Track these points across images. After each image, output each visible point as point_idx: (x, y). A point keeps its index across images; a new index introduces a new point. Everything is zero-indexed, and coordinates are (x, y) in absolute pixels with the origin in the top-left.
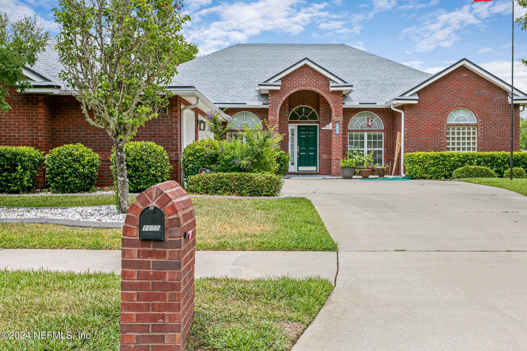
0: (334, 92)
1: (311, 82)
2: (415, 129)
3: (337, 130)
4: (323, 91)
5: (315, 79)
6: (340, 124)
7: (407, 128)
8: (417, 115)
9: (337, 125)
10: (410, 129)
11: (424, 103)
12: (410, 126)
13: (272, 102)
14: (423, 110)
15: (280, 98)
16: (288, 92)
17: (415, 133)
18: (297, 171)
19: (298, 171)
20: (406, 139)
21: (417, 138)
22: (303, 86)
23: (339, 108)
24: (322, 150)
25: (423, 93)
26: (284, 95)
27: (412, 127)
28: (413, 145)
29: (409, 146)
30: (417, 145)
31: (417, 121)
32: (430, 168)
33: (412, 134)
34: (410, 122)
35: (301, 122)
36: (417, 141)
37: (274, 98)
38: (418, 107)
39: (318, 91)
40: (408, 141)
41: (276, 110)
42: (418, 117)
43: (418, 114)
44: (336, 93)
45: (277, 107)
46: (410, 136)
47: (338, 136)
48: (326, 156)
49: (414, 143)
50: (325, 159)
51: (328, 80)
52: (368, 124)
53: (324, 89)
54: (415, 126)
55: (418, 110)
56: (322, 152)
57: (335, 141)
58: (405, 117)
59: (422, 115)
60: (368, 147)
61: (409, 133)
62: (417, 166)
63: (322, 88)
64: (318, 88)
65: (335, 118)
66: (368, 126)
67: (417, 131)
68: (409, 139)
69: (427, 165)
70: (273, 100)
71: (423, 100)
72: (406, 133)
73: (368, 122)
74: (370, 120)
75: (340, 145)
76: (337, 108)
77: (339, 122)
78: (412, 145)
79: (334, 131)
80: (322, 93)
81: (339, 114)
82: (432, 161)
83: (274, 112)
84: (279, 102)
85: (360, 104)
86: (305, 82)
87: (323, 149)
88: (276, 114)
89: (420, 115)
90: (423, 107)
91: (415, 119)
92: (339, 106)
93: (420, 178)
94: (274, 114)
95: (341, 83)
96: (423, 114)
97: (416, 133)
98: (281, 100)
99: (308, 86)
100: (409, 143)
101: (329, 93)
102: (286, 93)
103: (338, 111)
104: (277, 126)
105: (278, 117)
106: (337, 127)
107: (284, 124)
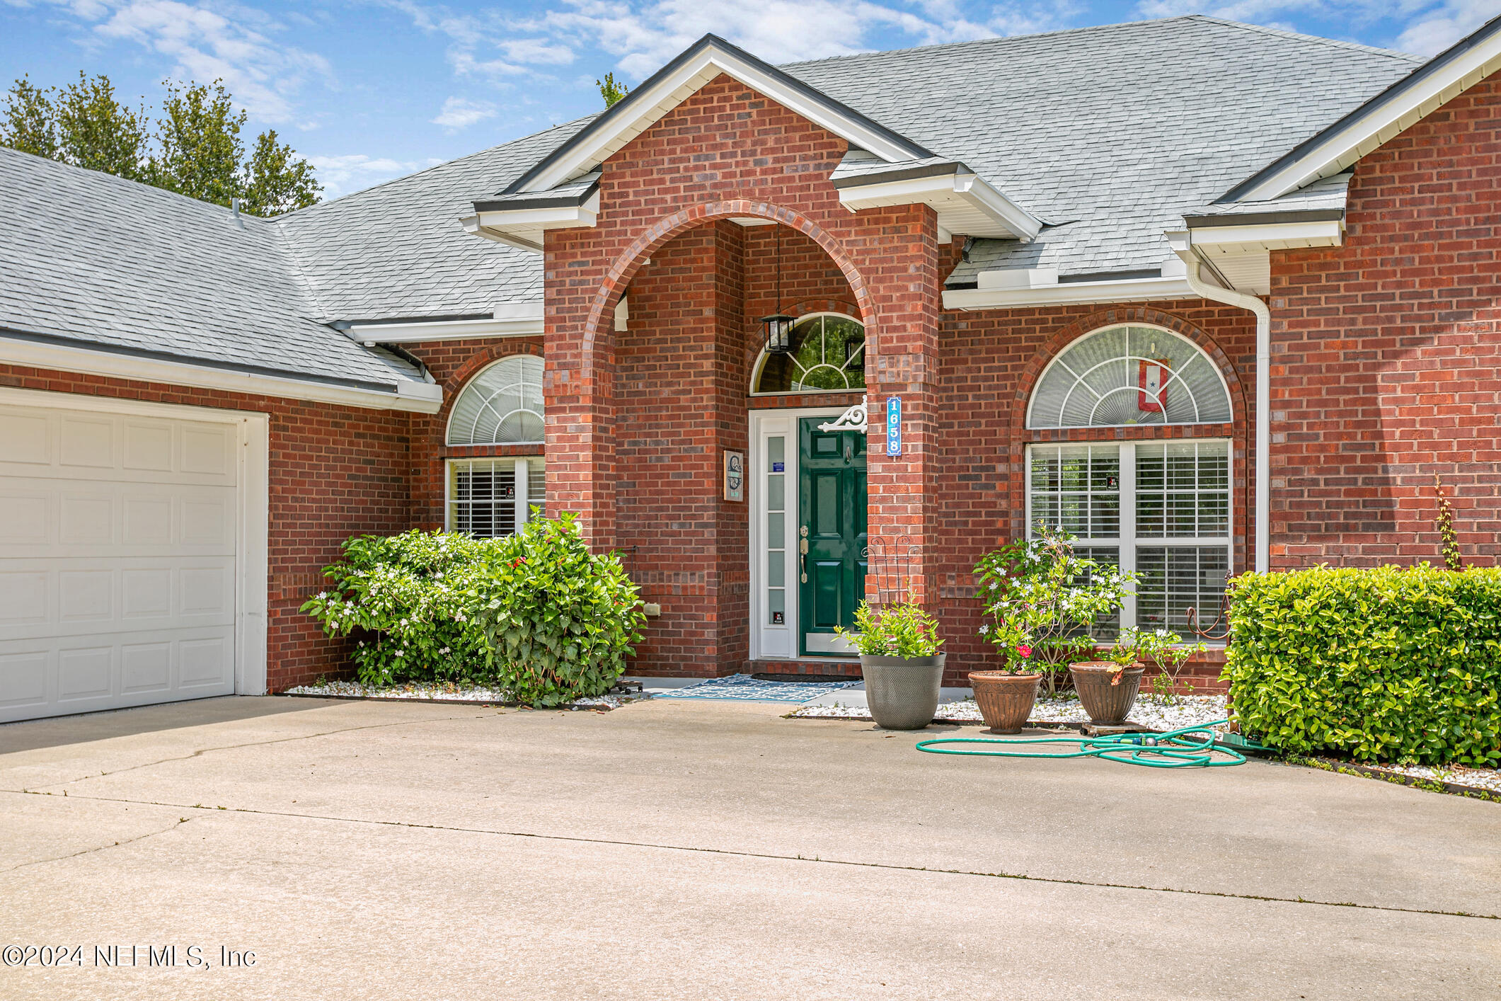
0: (874, 218)
1: (750, 173)
2: (1341, 414)
3: (893, 432)
4: (812, 217)
5: (773, 151)
6: (909, 397)
7: (1285, 405)
8: (1360, 318)
9: (894, 405)
10: (1304, 415)
11: (1406, 238)
12: (1308, 392)
13: (559, 292)
14: (1399, 285)
15: (599, 272)
16: (636, 233)
17: (1340, 436)
19: (803, 651)
20: (1280, 483)
21: (1358, 470)
22: (714, 198)
23: (901, 308)
25: (1396, 168)
26: (619, 252)
27: (1323, 403)
28: (1330, 516)
29: (1302, 528)
30: (1355, 515)
31: (1356, 356)
32: (1377, 687)
33: (1322, 448)
34: (1309, 370)
36: (1360, 493)
37: (570, 274)
38: (1360, 264)
39: (790, 217)
40: (1291, 494)
41: (581, 336)
42: (1361, 333)
43: (1361, 310)
44: (887, 220)
45: (585, 318)
46: (1305, 460)
47: (897, 469)
49: (1339, 505)
51: (838, 149)
52: (1142, 396)
53: (822, 206)
54: (1346, 391)
55: (1361, 287)
57: (883, 500)
58: (1273, 338)
59: (1390, 320)
60: (1141, 531)
61: (1301, 437)
62: (1282, 673)
63: (808, 197)
64: (787, 199)
65: (883, 364)
66: (1143, 405)
67: (1358, 425)
68: (1302, 482)
69: (1353, 666)
70: (562, 283)
71: (1396, 215)
72: (1280, 438)
73: (1143, 386)
74: (1153, 375)
75: (908, 520)
76: (892, 309)
77: (902, 386)
78: (1320, 516)
79: (878, 439)
80: (809, 228)
81: (900, 339)
82: (1389, 638)
83: (570, 347)
84: (595, 291)
85: (1062, 279)
86: (719, 175)
88: (579, 355)
89: (1377, 320)
90: (1398, 262)
91: (1344, 345)
92: (902, 297)
93: (1305, 754)
94: (569, 359)
95: (896, 158)
96: (1399, 308)
97: (1353, 436)
98: (600, 282)
99: (731, 196)
100: (1300, 505)
101: (848, 224)
102: (628, 242)
103: (896, 323)
104: (585, 419)
105: (587, 372)
106: (893, 419)
107: (693, 412)
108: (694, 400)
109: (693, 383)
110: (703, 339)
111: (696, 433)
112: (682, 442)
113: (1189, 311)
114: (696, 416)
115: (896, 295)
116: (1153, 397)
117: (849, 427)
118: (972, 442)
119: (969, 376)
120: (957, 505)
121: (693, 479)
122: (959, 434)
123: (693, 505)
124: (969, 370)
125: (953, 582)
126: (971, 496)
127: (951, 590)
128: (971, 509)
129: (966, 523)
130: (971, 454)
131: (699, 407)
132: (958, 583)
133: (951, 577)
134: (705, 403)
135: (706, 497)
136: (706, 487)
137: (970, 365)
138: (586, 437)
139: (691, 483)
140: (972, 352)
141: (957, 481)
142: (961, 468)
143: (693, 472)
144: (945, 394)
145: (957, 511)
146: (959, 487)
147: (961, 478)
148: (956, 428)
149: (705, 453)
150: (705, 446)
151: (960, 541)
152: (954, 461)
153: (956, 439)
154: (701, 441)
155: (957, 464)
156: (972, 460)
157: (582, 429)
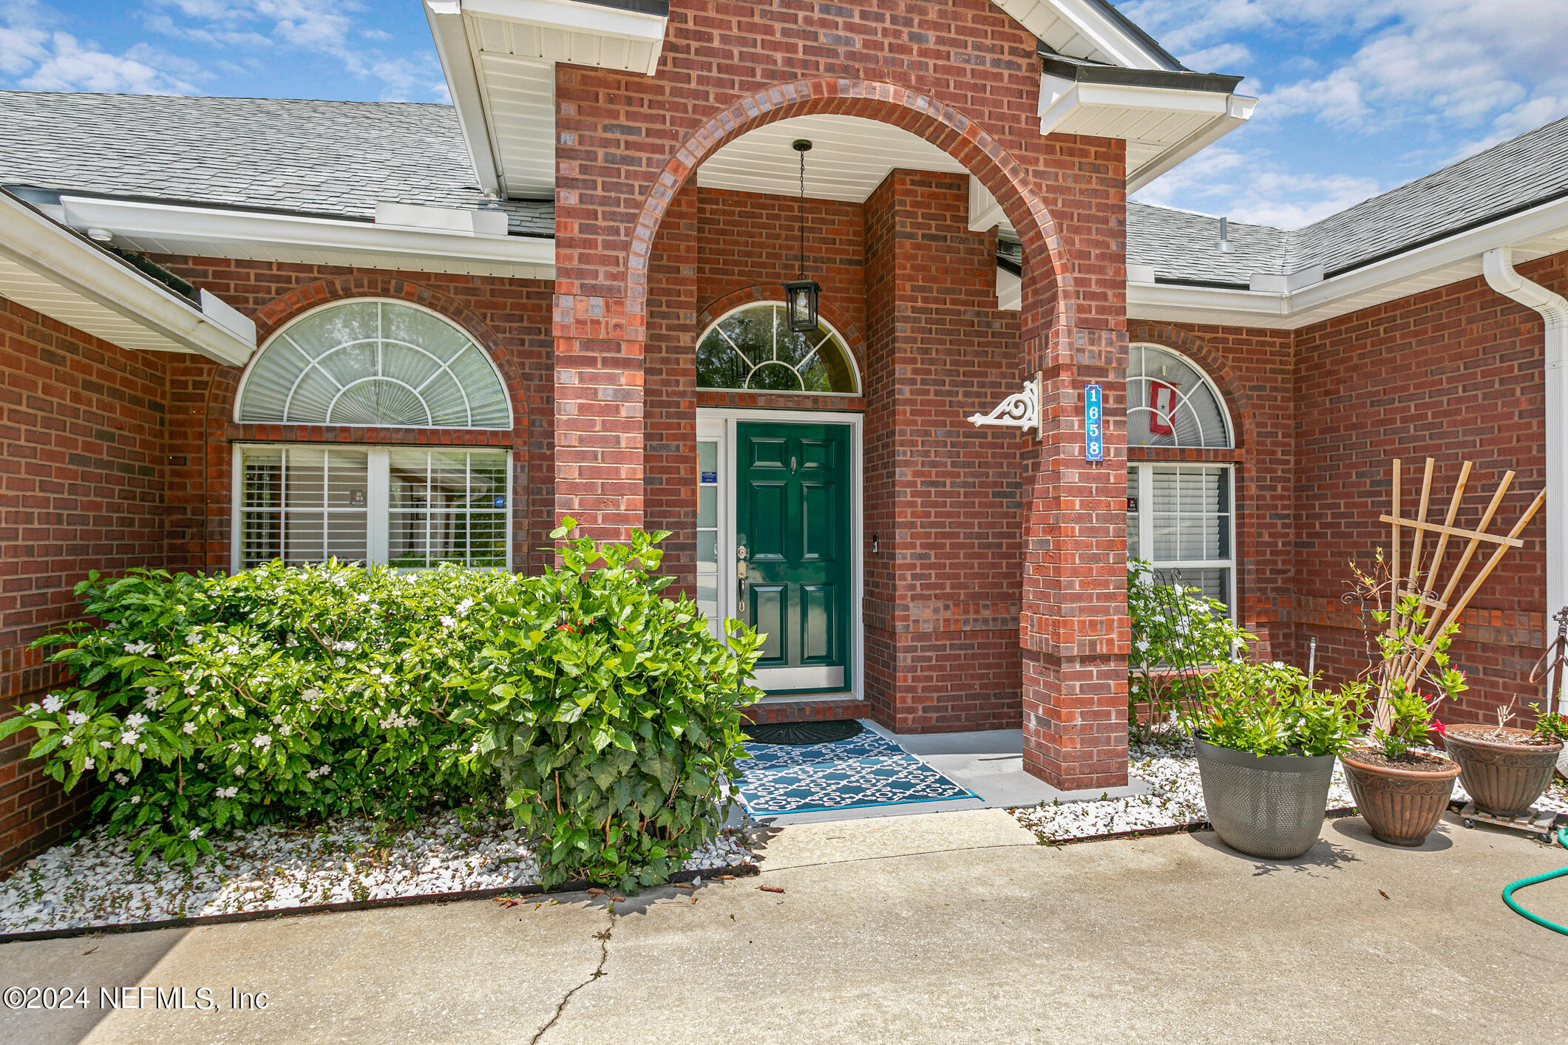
0: (1066, 143)
1: (904, 49)
3: (1093, 430)
4: (990, 129)
5: (935, 26)
9: (1093, 392)
13: (584, 169)
15: (660, 149)
16: (725, 99)
22: (849, 72)
23: (1101, 270)
24: (908, 574)
26: (695, 124)
35: (761, 401)
37: (606, 143)
39: (959, 124)
41: (626, 246)
44: (1084, 153)
45: (633, 218)
47: (1097, 478)
48: (936, 611)
50: (928, 628)
51: (1023, 45)
52: (1154, 416)
53: (1002, 117)
56: (913, 587)
57: (1079, 519)
60: (1158, 552)
63: (983, 102)
64: (954, 97)
65: (1080, 340)
66: (1155, 428)
70: (592, 156)
73: (1154, 404)
74: (1163, 397)
75: (1111, 546)
76: (1090, 269)
77: (1102, 372)
79: (1074, 438)
80: (988, 142)
81: (1101, 310)
83: (604, 261)
84: (652, 177)
86: (857, 41)
87: (913, 567)
88: (622, 276)
94: (601, 280)
98: (663, 166)
99: (876, 75)
101: (1036, 148)
102: (711, 112)
104: (632, 380)
105: (636, 304)
106: (1093, 413)
107: (664, 398)
108: (667, 383)
109: (665, 361)
110: (681, 305)
111: (669, 426)
112: (649, 437)
113: (1208, 336)
114: (668, 404)
115: (1095, 252)
116: (1163, 419)
117: (1007, 421)
118: (1006, 456)
119: (1004, 381)
120: (992, 525)
121: (664, 486)
122: (994, 446)
123: (664, 520)
125: (988, 612)
126: (1006, 515)
127: (985, 621)
128: (1005, 530)
129: (1000, 546)
130: (1005, 469)
131: (674, 393)
132: (994, 612)
133: (986, 607)
134: (681, 388)
135: (682, 510)
136: (683, 496)
137: (1004, 369)
138: (634, 409)
139: (662, 491)
141: (990, 498)
142: (995, 484)
143: (664, 477)
145: (990, 531)
146: (993, 505)
147: (995, 494)
148: (990, 439)
149: (681, 453)
150: (681, 443)
151: (994, 566)
152: (987, 475)
153: (990, 452)
154: (675, 438)
155: (991, 479)
156: (1006, 475)
157: (627, 396)
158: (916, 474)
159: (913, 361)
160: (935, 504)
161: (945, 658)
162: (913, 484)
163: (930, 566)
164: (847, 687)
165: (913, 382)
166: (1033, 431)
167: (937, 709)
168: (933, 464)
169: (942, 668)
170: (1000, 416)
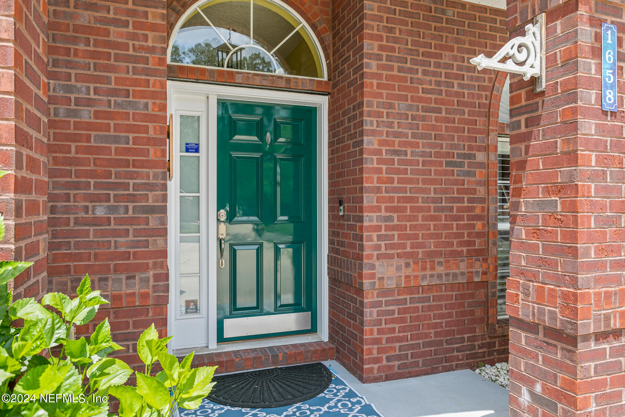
3: (608, 75)
18: (214, 347)
19: (221, 339)
24: (375, 235)
35: (238, 78)
48: (398, 268)
50: (391, 284)
56: (378, 247)
77: (618, 11)
87: (378, 228)
106: (609, 57)
107: (131, 52)
111: (136, 83)
112: (114, 92)
114: (135, 60)
118: (457, 130)
119: (455, 64)
120: (445, 191)
121: (131, 145)
122: (447, 120)
123: (131, 182)
124: (455, 58)
125: (442, 268)
126: (456, 182)
127: (440, 276)
128: (455, 195)
129: (451, 209)
130: (456, 142)
131: (142, 48)
132: (446, 268)
133: (440, 263)
134: (150, 43)
135: (151, 172)
136: (152, 157)
137: (455, 53)
139: (128, 151)
140: (458, 41)
141: (444, 167)
142: (448, 155)
143: (131, 136)
144: (433, 79)
145: (443, 196)
146: (446, 173)
147: (448, 164)
148: (444, 114)
149: (150, 111)
150: (150, 102)
151: (447, 227)
152: (441, 146)
153: (444, 125)
154: (143, 95)
155: (444, 150)
156: (457, 147)
158: (382, 143)
159: (379, 38)
160: (398, 171)
161: (405, 311)
162: (378, 152)
163: (394, 228)
164: (313, 329)
165: (379, 57)
166: (534, 80)
167: (399, 358)
168: (397, 135)
169: (402, 320)
170: (504, 60)
